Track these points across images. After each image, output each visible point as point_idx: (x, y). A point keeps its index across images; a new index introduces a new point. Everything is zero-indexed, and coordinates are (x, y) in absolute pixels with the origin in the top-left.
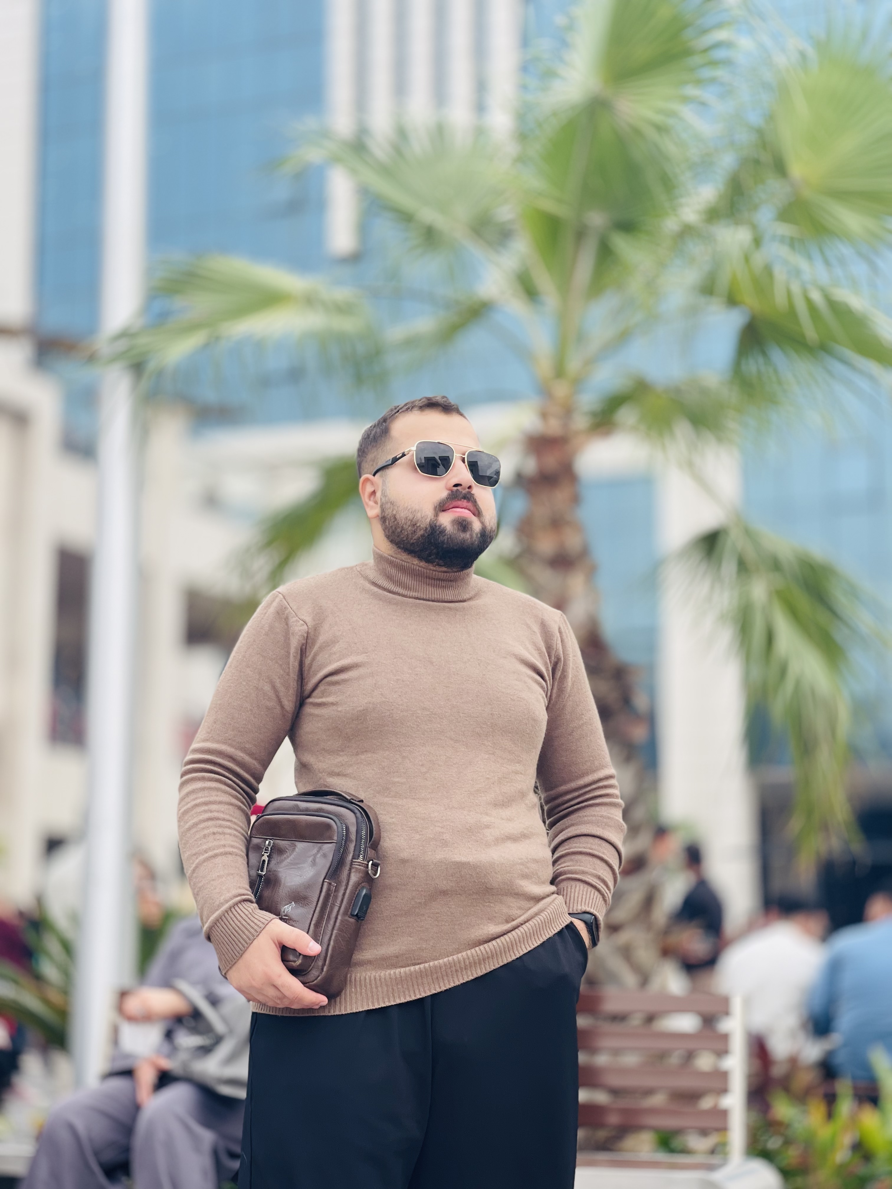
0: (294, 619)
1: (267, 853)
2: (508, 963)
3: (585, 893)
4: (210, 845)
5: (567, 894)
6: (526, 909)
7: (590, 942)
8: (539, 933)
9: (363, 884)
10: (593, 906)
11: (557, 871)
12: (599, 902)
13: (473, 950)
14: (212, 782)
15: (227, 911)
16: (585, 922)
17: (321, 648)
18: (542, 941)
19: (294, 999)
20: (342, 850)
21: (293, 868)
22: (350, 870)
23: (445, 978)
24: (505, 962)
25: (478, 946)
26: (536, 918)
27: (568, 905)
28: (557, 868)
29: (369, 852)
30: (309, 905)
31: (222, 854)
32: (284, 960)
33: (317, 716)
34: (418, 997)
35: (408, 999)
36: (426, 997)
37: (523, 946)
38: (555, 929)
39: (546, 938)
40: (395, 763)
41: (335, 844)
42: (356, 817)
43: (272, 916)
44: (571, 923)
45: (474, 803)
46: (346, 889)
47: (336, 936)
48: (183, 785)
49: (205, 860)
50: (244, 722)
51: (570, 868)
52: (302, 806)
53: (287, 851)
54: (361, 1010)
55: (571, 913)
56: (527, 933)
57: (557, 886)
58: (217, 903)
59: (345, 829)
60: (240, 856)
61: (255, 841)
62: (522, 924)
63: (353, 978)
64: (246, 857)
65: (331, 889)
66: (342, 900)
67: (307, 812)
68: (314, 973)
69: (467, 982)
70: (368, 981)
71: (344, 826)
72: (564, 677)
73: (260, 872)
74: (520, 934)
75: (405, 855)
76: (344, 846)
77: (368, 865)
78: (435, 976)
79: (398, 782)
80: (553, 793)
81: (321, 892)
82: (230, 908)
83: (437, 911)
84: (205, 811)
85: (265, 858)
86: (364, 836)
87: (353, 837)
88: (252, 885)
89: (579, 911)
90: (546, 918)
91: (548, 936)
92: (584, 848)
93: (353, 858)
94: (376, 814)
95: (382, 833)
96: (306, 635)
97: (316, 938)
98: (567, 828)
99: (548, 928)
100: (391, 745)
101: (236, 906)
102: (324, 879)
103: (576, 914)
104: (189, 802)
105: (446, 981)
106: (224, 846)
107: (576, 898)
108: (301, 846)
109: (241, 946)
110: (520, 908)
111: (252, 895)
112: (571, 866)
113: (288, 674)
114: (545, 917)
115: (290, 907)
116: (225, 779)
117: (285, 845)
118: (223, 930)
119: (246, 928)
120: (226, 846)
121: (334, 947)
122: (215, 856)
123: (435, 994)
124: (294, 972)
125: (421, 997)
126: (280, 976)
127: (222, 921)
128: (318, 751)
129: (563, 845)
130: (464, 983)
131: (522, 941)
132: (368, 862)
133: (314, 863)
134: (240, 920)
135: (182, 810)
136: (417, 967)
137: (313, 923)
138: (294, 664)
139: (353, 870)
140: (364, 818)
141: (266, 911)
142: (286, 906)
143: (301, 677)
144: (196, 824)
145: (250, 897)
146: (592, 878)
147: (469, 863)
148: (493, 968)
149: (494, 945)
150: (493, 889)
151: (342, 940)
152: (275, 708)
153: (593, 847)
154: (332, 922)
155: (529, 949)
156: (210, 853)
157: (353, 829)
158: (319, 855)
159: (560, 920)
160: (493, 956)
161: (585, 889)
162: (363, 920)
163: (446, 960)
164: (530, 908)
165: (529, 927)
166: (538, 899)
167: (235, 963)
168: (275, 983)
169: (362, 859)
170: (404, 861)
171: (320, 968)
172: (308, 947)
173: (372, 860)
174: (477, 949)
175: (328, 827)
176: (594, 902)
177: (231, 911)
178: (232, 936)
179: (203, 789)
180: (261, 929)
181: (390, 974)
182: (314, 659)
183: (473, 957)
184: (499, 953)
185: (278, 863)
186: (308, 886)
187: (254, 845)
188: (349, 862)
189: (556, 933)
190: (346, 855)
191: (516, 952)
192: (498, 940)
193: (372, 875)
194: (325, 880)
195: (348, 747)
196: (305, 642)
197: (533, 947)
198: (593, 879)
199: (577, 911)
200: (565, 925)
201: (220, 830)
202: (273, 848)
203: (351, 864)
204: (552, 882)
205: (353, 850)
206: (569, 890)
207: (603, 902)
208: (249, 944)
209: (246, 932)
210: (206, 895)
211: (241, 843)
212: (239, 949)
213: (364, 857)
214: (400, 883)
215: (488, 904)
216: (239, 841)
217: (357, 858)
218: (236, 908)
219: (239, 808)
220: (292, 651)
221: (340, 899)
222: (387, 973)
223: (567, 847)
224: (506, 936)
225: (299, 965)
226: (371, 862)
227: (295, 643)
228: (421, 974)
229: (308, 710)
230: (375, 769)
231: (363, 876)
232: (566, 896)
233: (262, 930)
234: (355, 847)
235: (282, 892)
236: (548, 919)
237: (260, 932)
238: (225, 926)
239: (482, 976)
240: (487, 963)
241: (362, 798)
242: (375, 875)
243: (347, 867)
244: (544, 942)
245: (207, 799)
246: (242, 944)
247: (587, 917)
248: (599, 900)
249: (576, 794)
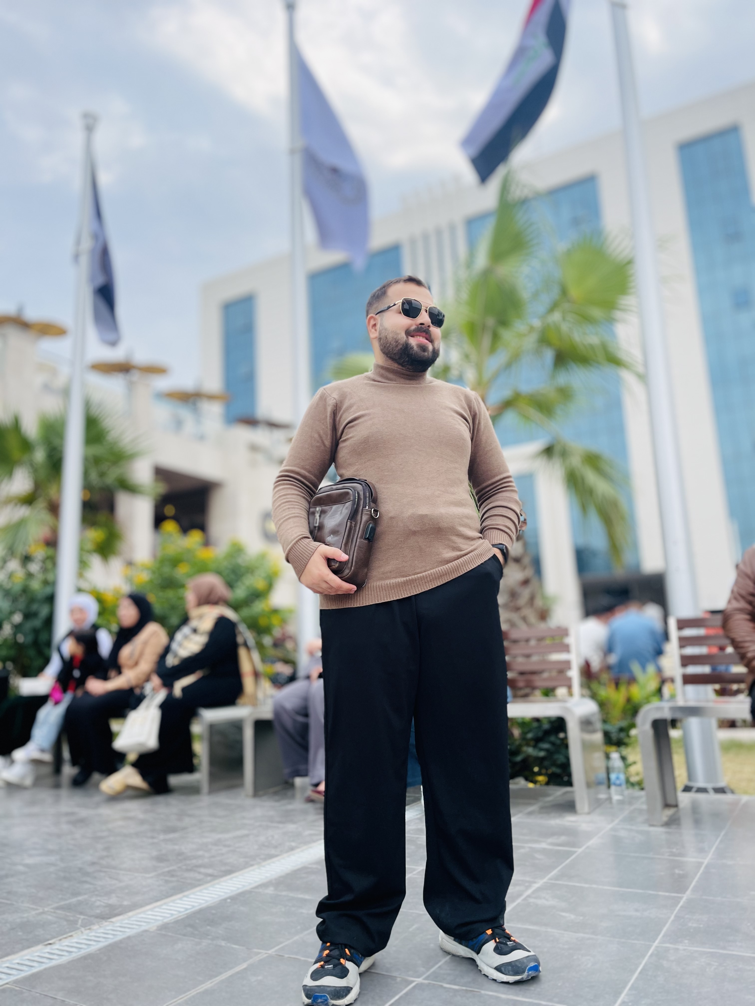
0: (329, 398)
1: (318, 515)
2: (458, 577)
3: (499, 535)
6: (464, 544)
7: (503, 561)
8: (475, 560)
9: (370, 522)
10: (504, 541)
11: (483, 526)
15: (295, 544)
16: (500, 549)
17: (344, 412)
18: (478, 565)
19: (338, 588)
20: (356, 504)
21: (331, 518)
26: (473, 553)
29: (371, 504)
30: (340, 535)
31: (293, 517)
34: (407, 596)
35: (401, 597)
38: (484, 559)
41: (352, 501)
42: (363, 487)
43: (320, 543)
46: (360, 525)
47: (357, 550)
49: (284, 521)
52: (334, 487)
53: (328, 511)
58: (290, 540)
61: (312, 510)
62: (465, 555)
65: (352, 526)
66: (359, 531)
67: (337, 489)
68: (347, 571)
71: (356, 492)
72: (479, 424)
73: (315, 525)
76: (357, 502)
77: (371, 511)
81: (346, 527)
82: (297, 542)
84: (284, 499)
85: (318, 517)
86: (368, 496)
89: (496, 544)
91: (481, 563)
92: (498, 513)
93: (363, 508)
96: (335, 405)
98: (488, 505)
99: (480, 558)
101: (300, 540)
102: (348, 520)
104: (276, 496)
106: (294, 513)
108: (334, 507)
110: (461, 543)
111: (310, 536)
112: (491, 522)
115: (330, 538)
117: (327, 508)
118: (294, 554)
119: (306, 551)
121: (356, 557)
122: (289, 518)
126: (328, 575)
127: (293, 549)
132: (372, 509)
133: (341, 513)
134: (303, 547)
136: (405, 579)
137: (343, 544)
138: (329, 420)
139: (363, 514)
140: (367, 487)
142: (328, 538)
143: (334, 428)
144: (280, 505)
145: (307, 535)
148: (449, 580)
150: (442, 531)
151: (361, 552)
152: (321, 447)
153: (503, 512)
154: (354, 543)
156: (287, 517)
157: (361, 493)
159: (487, 554)
160: (448, 572)
161: (499, 533)
164: (467, 544)
167: (303, 571)
168: (326, 580)
169: (368, 508)
171: (350, 568)
172: (341, 556)
173: (374, 508)
175: (347, 493)
176: (504, 539)
182: (341, 417)
185: (324, 518)
186: (339, 525)
189: (485, 561)
190: (359, 507)
192: (451, 564)
196: (335, 409)
198: (503, 527)
200: (490, 557)
202: (321, 511)
203: (362, 511)
204: (481, 532)
205: (362, 504)
206: (490, 534)
207: (509, 539)
208: (309, 560)
209: (306, 553)
215: (440, 540)
217: (365, 507)
220: (329, 414)
221: (357, 530)
223: (488, 514)
224: (455, 562)
225: (337, 567)
226: (373, 509)
227: (329, 410)
229: (340, 445)
231: (369, 517)
234: (363, 502)
235: (326, 531)
236: (479, 553)
237: (314, 552)
238: (295, 552)
242: (376, 516)
243: (360, 513)
245: (285, 493)
247: (501, 546)
248: (507, 537)
249: (492, 487)
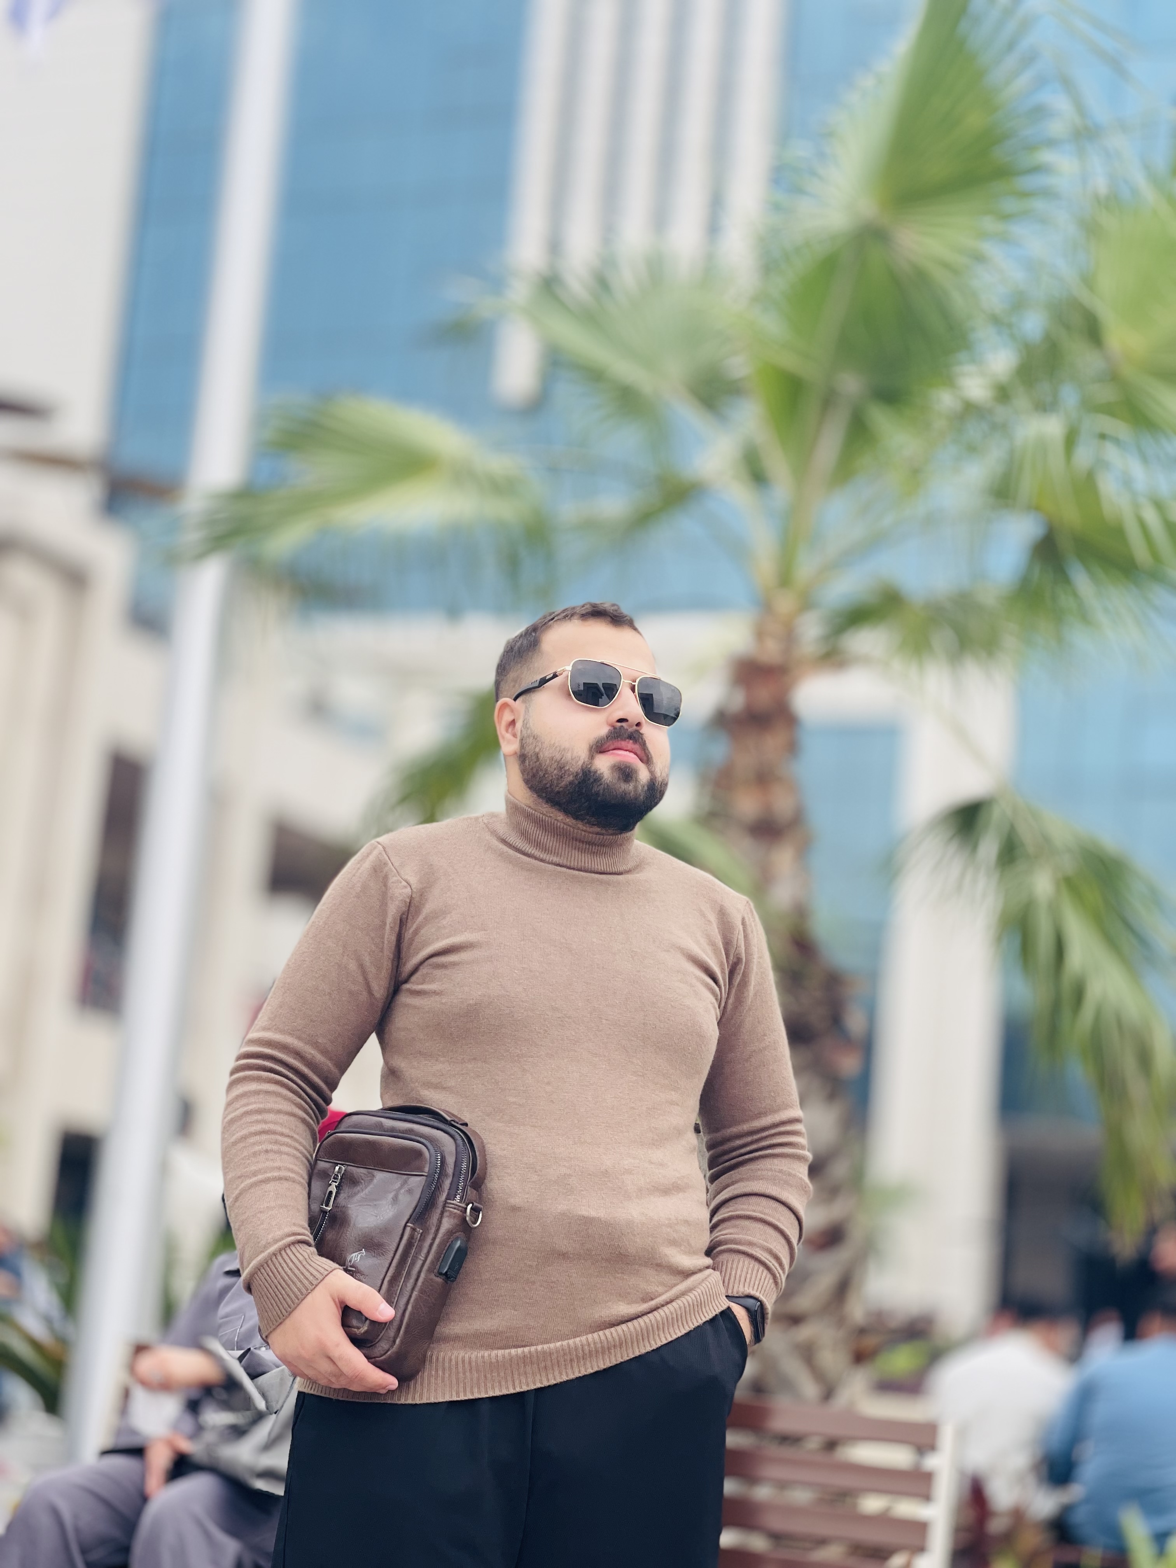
0: (395, 878)
1: (336, 1182)
2: (640, 1356)
3: (750, 1272)
4: (260, 1166)
5: (726, 1270)
6: (669, 1286)
7: (751, 1336)
8: (684, 1318)
9: (457, 1234)
10: (760, 1289)
11: (716, 1239)
12: (768, 1284)
13: (595, 1335)
14: (271, 1085)
15: (275, 1254)
16: (748, 1309)
17: (427, 919)
18: (687, 1329)
19: (354, 1377)
20: (434, 1186)
21: (368, 1205)
22: (442, 1213)
23: (556, 1368)
24: (637, 1354)
25: (602, 1330)
26: (682, 1299)
27: (726, 1284)
28: (717, 1235)
29: (469, 1192)
30: (383, 1255)
31: (275, 1179)
32: (345, 1324)
33: (415, 1007)
34: (518, 1390)
35: (505, 1392)
36: (528, 1391)
37: (662, 1335)
38: (706, 1315)
39: (694, 1327)
40: (513, 1077)
41: (424, 1177)
42: (456, 1143)
43: (336, 1265)
44: (729, 1308)
45: (613, 1139)
46: (434, 1239)
47: (416, 1299)
48: (232, 1085)
49: (252, 1186)
50: (319, 1009)
51: (731, 1236)
52: (386, 1125)
53: (362, 1181)
54: (441, 1400)
55: (730, 1295)
56: (668, 1318)
57: (713, 1259)
58: (263, 1242)
59: (439, 1159)
60: (300, 1183)
61: (322, 1165)
62: (663, 1306)
63: (434, 1357)
64: (307, 1185)
65: (415, 1237)
66: (428, 1253)
67: (393, 1133)
68: (383, 1345)
69: (585, 1376)
70: (453, 1362)
71: (439, 1155)
72: (744, 983)
73: (324, 1207)
74: (659, 1318)
75: (515, 1201)
76: (437, 1181)
77: (466, 1209)
78: (543, 1364)
79: (514, 1103)
80: (719, 1135)
81: (401, 1238)
82: (280, 1250)
83: (552, 1279)
84: (258, 1122)
85: (333, 1188)
86: (464, 1170)
87: (450, 1170)
88: (312, 1222)
89: (740, 1294)
90: (695, 1300)
91: (696, 1324)
92: (754, 1211)
93: (448, 1198)
94: (482, 1143)
95: (489, 1169)
96: (408, 901)
97: (389, 1301)
98: (733, 1183)
99: (696, 1313)
100: (508, 1053)
101: (288, 1248)
102: (407, 1222)
103: (737, 1297)
104: (238, 1109)
105: (557, 1373)
106: (279, 1168)
107: (738, 1277)
108: (380, 1176)
109: (290, 1302)
110: (663, 1284)
111: (311, 1237)
112: (736, 1234)
113: (382, 951)
114: (694, 1298)
115: (359, 1256)
116: (287, 1081)
117: (361, 1174)
118: (267, 1278)
119: (298, 1278)
120: (282, 1168)
121: (412, 1314)
122: (267, 1181)
123: (541, 1388)
124: (357, 1341)
125: (522, 1390)
126: (337, 1345)
127: (268, 1266)
128: (411, 1054)
129: (727, 1205)
130: (580, 1377)
131: (661, 1328)
132: (467, 1205)
133: (395, 1199)
134: (291, 1267)
135: (229, 1117)
136: (520, 1350)
137: (387, 1279)
138: (390, 937)
139: (446, 1214)
140: (466, 1147)
141: (327, 1258)
142: (354, 1254)
143: (398, 954)
144: (244, 1138)
145: (307, 1238)
146: (761, 1252)
147: (599, 1219)
148: (620, 1360)
149: (624, 1330)
150: (629, 1256)
151: (424, 1305)
152: (361, 994)
153: (767, 1211)
154: (412, 1281)
155: (670, 1339)
156: (260, 1177)
157: (450, 1161)
158: (403, 1190)
159: (714, 1304)
160: (621, 1344)
161: (751, 1266)
162: (453, 1281)
163: (559, 1344)
164: (675, 1285)
165: (672, 1309)
166: (687, 1274)
167: (281, 1323)
168: (331, 1355)
169: (459, 1201)
170: (515, 1209)
171: (392, 1339)
172: (377, 1310)
173: (473, 1202)
174: (601, 1333)
175: (419, 1154)
176: (761, 1284)
177: (281, 1254)
178: (279, 1287)
179: (257, 1093)
180: (318, 1282)
181: (483, 1357)
183: (595, 1343)
184: (629, 1341)
185: (349, 1197)
186: (386, 1230)
187: (319, 1170)
188: (442, 1204)
189: (707, 1321)
190: (439, 1193)
191: (653, 1342)
192: (629, 1324)
193: (469, 1222)
194: (408, 1224)
195: (452, 1051)
196: (407, 910)
197: (675, 1337)
198: (763, 1253)
199: (738, 1293)
200: (720, 1311)
201: (275, 1147)
202: (344, 1176)
203: (444, 1206)
204: (709, 1253)
205: (448, 1188)
206: (729, 1265)
207: (773, 1285)
208: (300, 1300)
209: (299, 1284)
210: (250, 1231)
211: (301, 1167)
212: (287, 1306)
213: (462, 1198)
214: (506, 1237)
215: (620, 1275)
216: (298, 1163)
217: (452, 1198)
218: (288, 1251)
219: (303, 1121)
220: (389, 920)
221: (425, 1251)
222: (480, 1355)
223: (731, 1209)
224: (640, 1320)
225: (364, 1333)
226: (470, 1205)
227: (393, 911)
228: (525, 1360)
229: (404, 999)
230: (486, 1084)
231: (458, 1223)
232: (725, 1274)
233: (320, 1282)
234: (451, 1184)
235: (351, 1234)
236: (697, 1301)
237: (317, 1286)
238: (270, 1274)
239: (605, 1370)
240: (613, 1354)
241: (467, 1121)
242: (475, 1223)
243: (438, 1211)
244: (690, 1331)
245: (261, 1106)
246: (291, 1299)
247: (750, 1302)
248: (769, 1281)
249: (749, 1139)
